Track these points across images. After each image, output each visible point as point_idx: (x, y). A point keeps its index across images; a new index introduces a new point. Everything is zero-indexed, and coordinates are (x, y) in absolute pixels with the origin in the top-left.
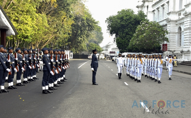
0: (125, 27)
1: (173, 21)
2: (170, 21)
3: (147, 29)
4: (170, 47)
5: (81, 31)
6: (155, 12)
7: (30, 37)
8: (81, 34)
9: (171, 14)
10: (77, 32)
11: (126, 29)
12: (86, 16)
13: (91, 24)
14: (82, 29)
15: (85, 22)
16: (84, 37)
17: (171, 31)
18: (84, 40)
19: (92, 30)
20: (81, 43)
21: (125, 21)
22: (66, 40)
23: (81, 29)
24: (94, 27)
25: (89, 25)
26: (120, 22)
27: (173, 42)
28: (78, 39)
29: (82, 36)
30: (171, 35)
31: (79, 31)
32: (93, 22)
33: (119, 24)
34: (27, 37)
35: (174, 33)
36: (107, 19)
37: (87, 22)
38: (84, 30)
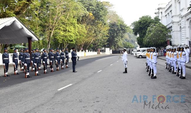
0: (143, 29)
1: (175, 22)
2: (173, 23)
3: (154, 30)
4: (175, 42)
5: (117, 34)
6: (167, 16)
7: (74, 41)
8: (117, 35)
9: (174, 17)
10: (114, 34)
11: (143, 30)
12: (120, 22)
13: (123, 28)
14: (118, 32)
15: (119, 27)
16: (119, 38)
17: (175, 30)
18: (119, 40)
19: (125, 32)
20: (117, 42)
21: (143, 24)
22: (106, 41)
23: (116, 32)
24: (126, 30)
25: (122, 29)
26: (139, 25)
27: (177, 38)
28: (115, 40)
29: (118, 37)
30: (175, 33)
31: (115, 34)
32: (125, 26)
33: (139, 27)
34: (72, 41)
35: (177, 31)
36: (132, 24)
37: (120, 27)
38: (119, 33)
